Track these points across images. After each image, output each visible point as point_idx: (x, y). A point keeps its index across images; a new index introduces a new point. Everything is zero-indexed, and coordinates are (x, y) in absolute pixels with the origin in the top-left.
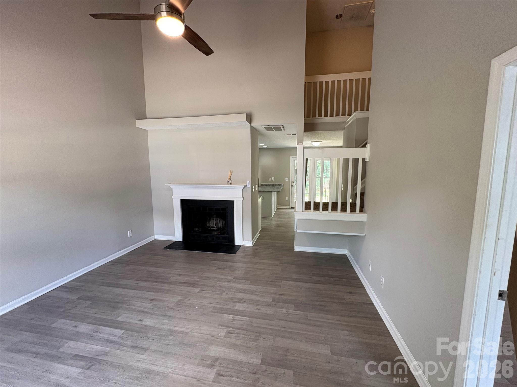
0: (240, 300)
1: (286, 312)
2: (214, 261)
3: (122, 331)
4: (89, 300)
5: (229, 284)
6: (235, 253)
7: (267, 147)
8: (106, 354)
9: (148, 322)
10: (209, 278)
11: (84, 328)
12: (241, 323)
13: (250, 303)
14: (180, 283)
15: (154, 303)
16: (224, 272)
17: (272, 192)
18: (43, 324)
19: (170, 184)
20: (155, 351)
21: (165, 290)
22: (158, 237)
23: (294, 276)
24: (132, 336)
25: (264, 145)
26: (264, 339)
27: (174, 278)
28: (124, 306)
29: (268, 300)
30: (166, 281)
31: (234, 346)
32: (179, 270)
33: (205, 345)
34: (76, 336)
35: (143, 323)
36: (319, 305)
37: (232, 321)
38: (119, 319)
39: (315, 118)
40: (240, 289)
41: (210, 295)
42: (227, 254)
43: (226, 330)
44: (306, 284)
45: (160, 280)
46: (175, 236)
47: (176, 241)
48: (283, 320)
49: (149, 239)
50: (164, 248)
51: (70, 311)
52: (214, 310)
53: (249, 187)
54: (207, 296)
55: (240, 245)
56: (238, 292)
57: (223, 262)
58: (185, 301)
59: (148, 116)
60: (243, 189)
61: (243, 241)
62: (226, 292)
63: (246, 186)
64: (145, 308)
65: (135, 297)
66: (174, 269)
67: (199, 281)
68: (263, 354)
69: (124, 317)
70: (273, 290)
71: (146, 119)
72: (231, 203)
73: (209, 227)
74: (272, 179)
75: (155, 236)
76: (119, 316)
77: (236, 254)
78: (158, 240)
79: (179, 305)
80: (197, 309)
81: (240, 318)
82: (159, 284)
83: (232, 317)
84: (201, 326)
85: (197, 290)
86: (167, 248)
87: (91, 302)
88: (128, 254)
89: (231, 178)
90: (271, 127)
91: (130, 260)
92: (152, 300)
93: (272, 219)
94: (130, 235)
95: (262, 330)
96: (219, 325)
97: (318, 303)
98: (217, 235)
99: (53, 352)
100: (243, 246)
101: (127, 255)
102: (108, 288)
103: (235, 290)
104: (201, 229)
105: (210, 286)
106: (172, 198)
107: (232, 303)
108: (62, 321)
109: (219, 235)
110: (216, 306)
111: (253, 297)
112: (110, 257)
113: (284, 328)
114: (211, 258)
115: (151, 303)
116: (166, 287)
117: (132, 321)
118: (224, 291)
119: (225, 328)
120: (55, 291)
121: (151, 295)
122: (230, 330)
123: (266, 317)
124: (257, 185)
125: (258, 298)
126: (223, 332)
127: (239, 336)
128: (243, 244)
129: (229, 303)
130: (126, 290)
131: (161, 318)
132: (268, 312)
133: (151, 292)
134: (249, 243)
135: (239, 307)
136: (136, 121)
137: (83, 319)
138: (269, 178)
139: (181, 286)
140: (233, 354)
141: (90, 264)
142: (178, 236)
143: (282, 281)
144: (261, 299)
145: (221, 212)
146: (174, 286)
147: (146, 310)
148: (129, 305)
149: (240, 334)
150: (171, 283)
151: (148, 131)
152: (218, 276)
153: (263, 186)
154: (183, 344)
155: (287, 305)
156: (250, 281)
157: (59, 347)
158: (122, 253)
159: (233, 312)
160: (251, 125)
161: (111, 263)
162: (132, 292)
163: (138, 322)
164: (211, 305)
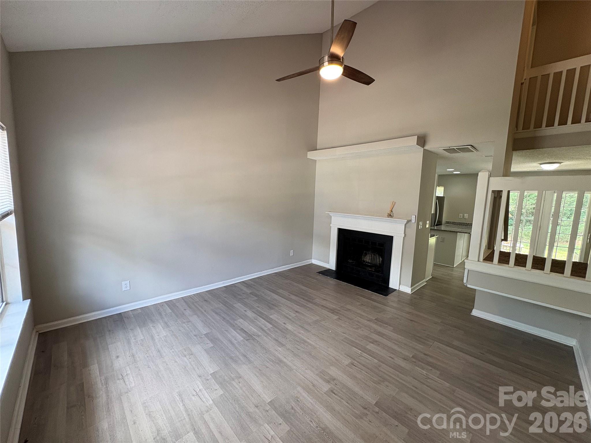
0: (374, 342)
1: (425, 375)
2: (359, 297)
3: (272, 326)
4: (256, 296)
5: (368, 322)
6: (386, 295)
7: (460, 173)
8: (258, 336)
9: (289, 327)
10: (350, 311)
11: (250, 314)
12: (368, 361)
13: (384, 349)
14: (323, 306)
15: (297, 314)
16: (366, 310)
17: (458, 233)
18: (230, 302)
19: (330, 212)
20: (289, 349)
21: (309, 308)
22: (315, 262)
23: (456, 343)
24: (277, 332)
25: (453, 170)
26: (387, 386)
27: (318, 300)
28: (276, 308)
29: (407, 354)
30: (311, 300)
31: (354, 378)
32: (325, 295)
33: (328, 364)
34: (245, 317)
35: (286, 326)
36: (479, 388)
37: (359, 356)
38: (271, 317)
39: (540, 129)
40: (378, 331)
41: (346, 326)
42: (377, 294)
43: (350, 360)
44: (470, 357)
45: (306, 299)
46: (329, 264)
47: (329, 269)
48: (418, 381)
49: (307, 262)
50: (317, 272)
51: (244, 300)
52: (344, 340)
53: (413, 223)
54: (343, 325)
55: (396, 289)
56: (374, 333)
57: (369, 301)
58: (322, 323)
59: (318, 148)
60: (407, 225)
61: (399, 286)
62: (362, 329)
63: (409, 221)
64: (290, 316)
65: (285, 305)
66: (321, 293)
67: (339, 310)
68: (380, 398)
69: (274, 317)
70: (420, 347)
71: (316, 150)
72: (390, 239)
73: (364, 261)
74: (464, 216)
75: (313, 260)
76: (271, 315)
77: (387, 297)
78: (314, 264)
79: (316, 323)
80: (330, 333)
81: (368, 357)
82: (305, 301)
83: (360, 353)
84: (329, 348)
85: (336, 317)
86: (319, 273)
87: (257, 298)
88: (289, 270)
89: (393, 210)
90: (454, 149)
91: (288, 276)
92: (296, 312)
93: (454, 269)
94: (292, 254)
95: (389, 378)
96: (345, 354)
97: (478, 385)
98: (371, 272)
99: (232, 322)
100: (399, 290)
101: (287, 271)
102: (270, 292)
103: (372, 331)
104: (355, 262)
105: (348, 318)
106: (331, 226)
107: (365, 341)
108: (239, 304)
109: (373, 272)
110: (347, 336)
111: (389, 344)
112: (275, 269)
113: (416, 388)
114: (357, 293)
115: (295, 314)
116: (310, 305)
117: (279, 321)
118: (361, 328)
119: (350, 358)
120: (239, 283)
121: (297, 307)
122: (354, 363)
123: (397, 368)
124: (428, 222)
125: (395, 347)
126: (347, 361)
127: (361, 371)
128: (399, 289)
129: (362, 340)
130: (280, 298)
131: (300, 328)
132: (403, 366)
133: (297, 305)
134: (407, 289)
135: (371, 347)
136: (307, 153)
137: (251, 308)
138: (460, 214)
139: (322, 309)
140: (350, 383)
141: (262, 271)
142: (332, 264)
143: (435, 342)
144: (399, 350)
145: (378, 247)
146: (316, 307)
147: (290, 317)
148: (280, 310)
149: (363, 370)
150: (315, 304)
151: (317, 161)
152: (359, 311)
153: (449, 224)
154: (310, 354)
155: (431, 368)
156: (392, 328)
157: (235, 320)
158: (284, 268)
159: (364, 350)
160: (424, 148)
161: (275, 274)
162: (284, 301)
163: (283, 324)
164: (345, 335)
